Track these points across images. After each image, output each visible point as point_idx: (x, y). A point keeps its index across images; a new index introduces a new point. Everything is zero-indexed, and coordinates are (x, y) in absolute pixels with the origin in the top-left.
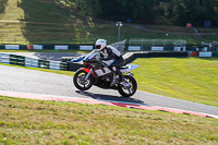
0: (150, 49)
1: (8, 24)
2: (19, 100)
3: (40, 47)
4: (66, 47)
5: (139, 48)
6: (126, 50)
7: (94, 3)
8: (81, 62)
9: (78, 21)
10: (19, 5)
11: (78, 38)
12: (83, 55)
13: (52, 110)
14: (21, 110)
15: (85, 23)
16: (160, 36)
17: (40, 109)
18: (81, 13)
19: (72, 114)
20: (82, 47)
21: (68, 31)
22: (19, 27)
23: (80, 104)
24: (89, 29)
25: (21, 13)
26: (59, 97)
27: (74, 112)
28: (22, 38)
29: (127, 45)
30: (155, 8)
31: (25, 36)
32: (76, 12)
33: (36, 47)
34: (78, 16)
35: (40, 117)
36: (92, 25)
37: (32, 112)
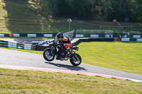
0: (90, 36)
2: (5, 70)
3: (18, 35)
4: (35, 35)
5: (82, 36)
6: (74, 37)
7: (53, 6)
8: (45, 45)
9: (43, 18)
10: (4, 8)
11: (43, 29)
12: (46, 40)
13: (26, 76)
14: (6, 77)
15: (47, 19)
16: (96, 28)
17: (18, 76)
18: (45, 13)
19: (39, 79)
20: (45, 35)
21: (36, 25)
22: (4, 22)
23: (45, 72)
24: (50, 23)
25: (5, 13)
26: (31, 68)
27: (40, 77)
28: (6, 29)
29: (75, 34)
30: (93, 10)
31: (8, 28)
32: (42, 12)
33: (15, 35)
34: (43, 15)
35: (18, 81)
36: (52, 21)
37: (13, 78)
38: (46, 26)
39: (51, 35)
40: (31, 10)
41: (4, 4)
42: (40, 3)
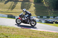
1: (31, 11)
3: (39, 17)
4: (46, 17)
8: (50, 21)
9: (49, 10)
10: (34, 6)
11: (49, 15)
12: (51, 19)
13: (43, 34)
15: (51, 11)
17: (40, 33)
18: (50, 8)
20: (50, 17)
21: (47, 13)
22: (34, 12)
23: (51, 32)
24: (52, 12)
25: (34, 8)
26: (45, 30)
27: (49, 34)
28: (34, 15)
31: (35, 14)
32: (49, 8)
33: (38, 17)
34: (49, 9)
35: (41, 35)
36: (53, 11)
37: (38, 34)
38: (51, 14)
39: (53, 17)
40: (45, 7)
41: (34, 5)
42: (49, 4)
